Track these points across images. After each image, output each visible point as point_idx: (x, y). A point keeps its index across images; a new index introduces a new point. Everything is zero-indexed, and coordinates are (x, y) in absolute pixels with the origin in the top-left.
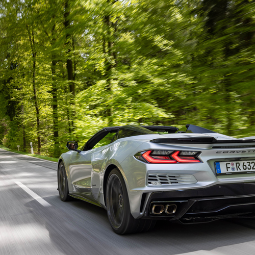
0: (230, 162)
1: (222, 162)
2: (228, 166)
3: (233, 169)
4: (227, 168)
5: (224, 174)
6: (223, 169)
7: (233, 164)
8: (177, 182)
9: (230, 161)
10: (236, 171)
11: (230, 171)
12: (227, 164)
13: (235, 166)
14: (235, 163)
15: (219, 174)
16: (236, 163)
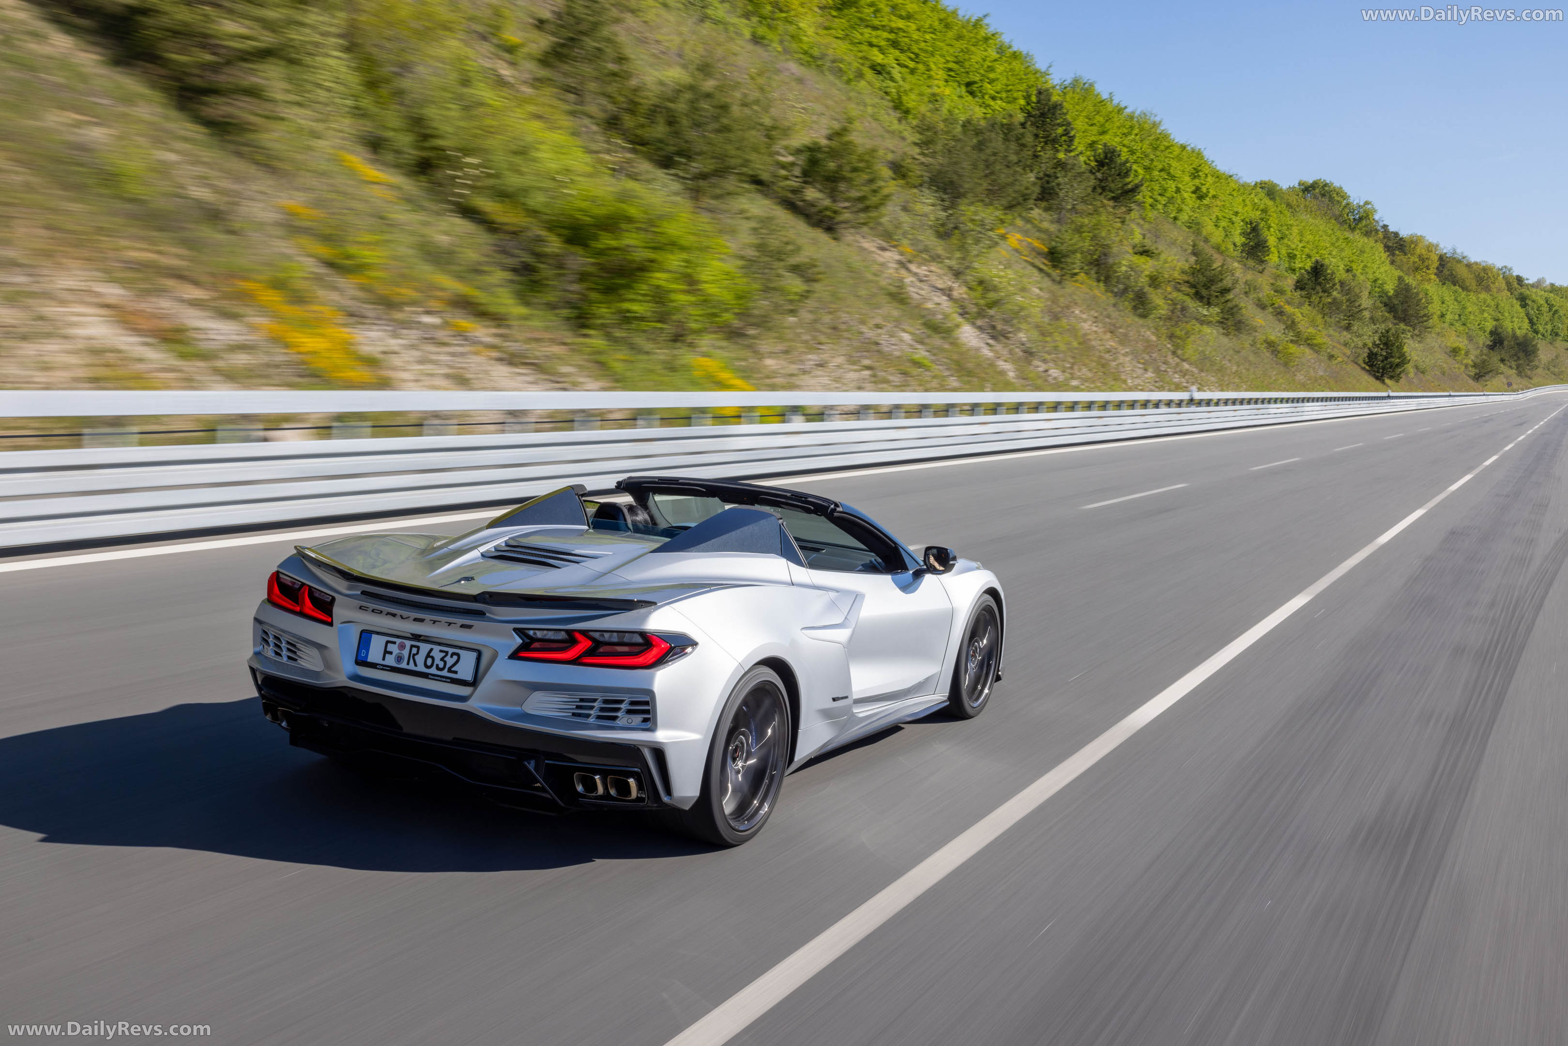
0: (398, 641)
1: (378, 633)
2: (390, 647)
3: (399, 659)
4: (386, 652)
5: (373, 666)
6: (375, 654)
7: (402, 647)
8: (296, 660)
9: (398, 637)
10: (404, 665)
11: (390, 661)
12: (388, 642)
13: (405, 653)
14: (408, 643)
15: (361, 662)
16: (412, 646)
